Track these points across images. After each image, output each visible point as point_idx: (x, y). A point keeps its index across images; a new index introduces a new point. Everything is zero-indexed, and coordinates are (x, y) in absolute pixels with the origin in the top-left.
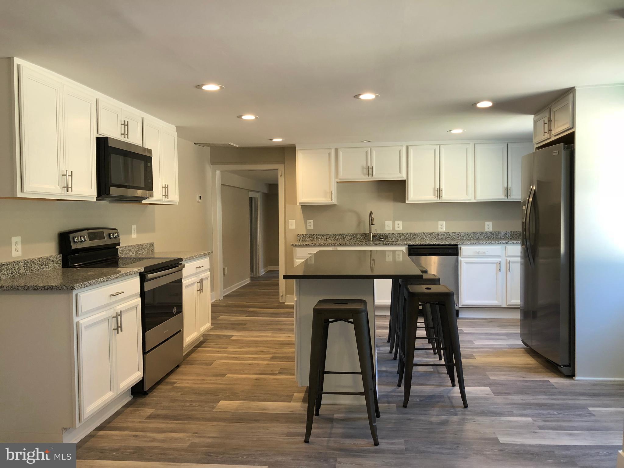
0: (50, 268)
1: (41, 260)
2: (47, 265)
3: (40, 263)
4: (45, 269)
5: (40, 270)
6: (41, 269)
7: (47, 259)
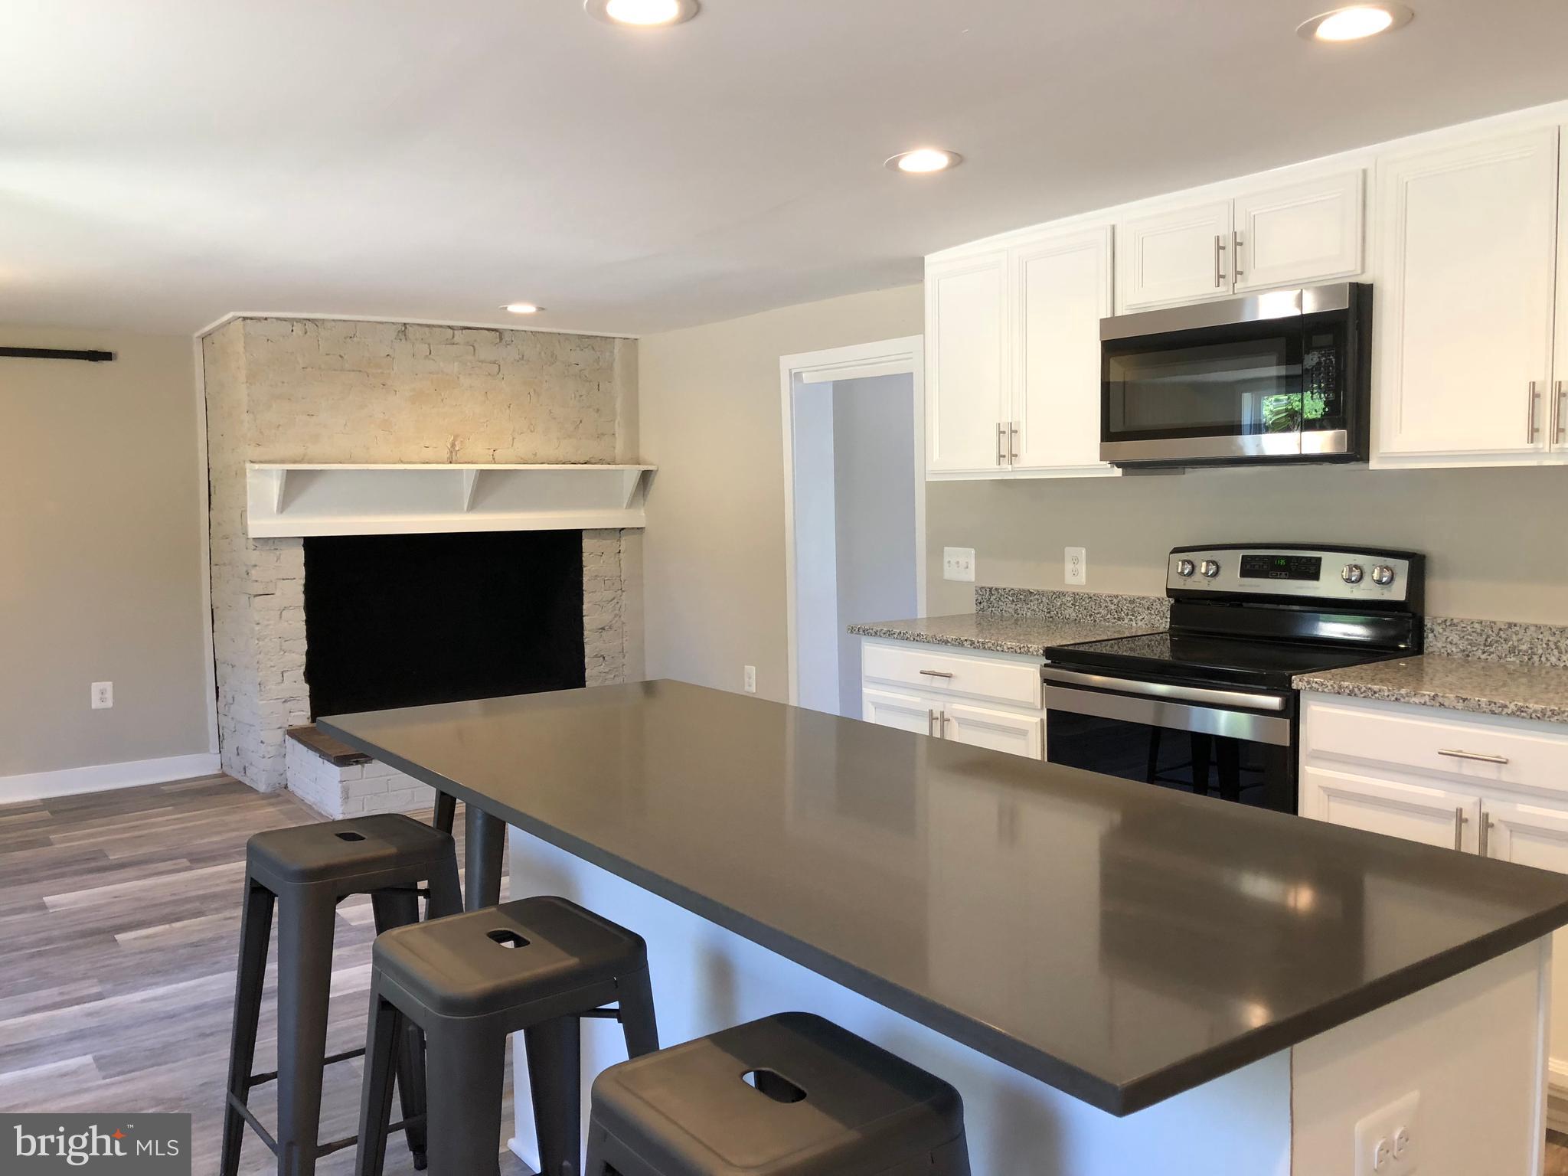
0: (1140, 623)
1: (1115, 601)
2: (1133, 615)
3: (1113, 607)
4: (1126, 621)
5: (1114, 621)
6: (1115, 618)
7: (1132, 602)
